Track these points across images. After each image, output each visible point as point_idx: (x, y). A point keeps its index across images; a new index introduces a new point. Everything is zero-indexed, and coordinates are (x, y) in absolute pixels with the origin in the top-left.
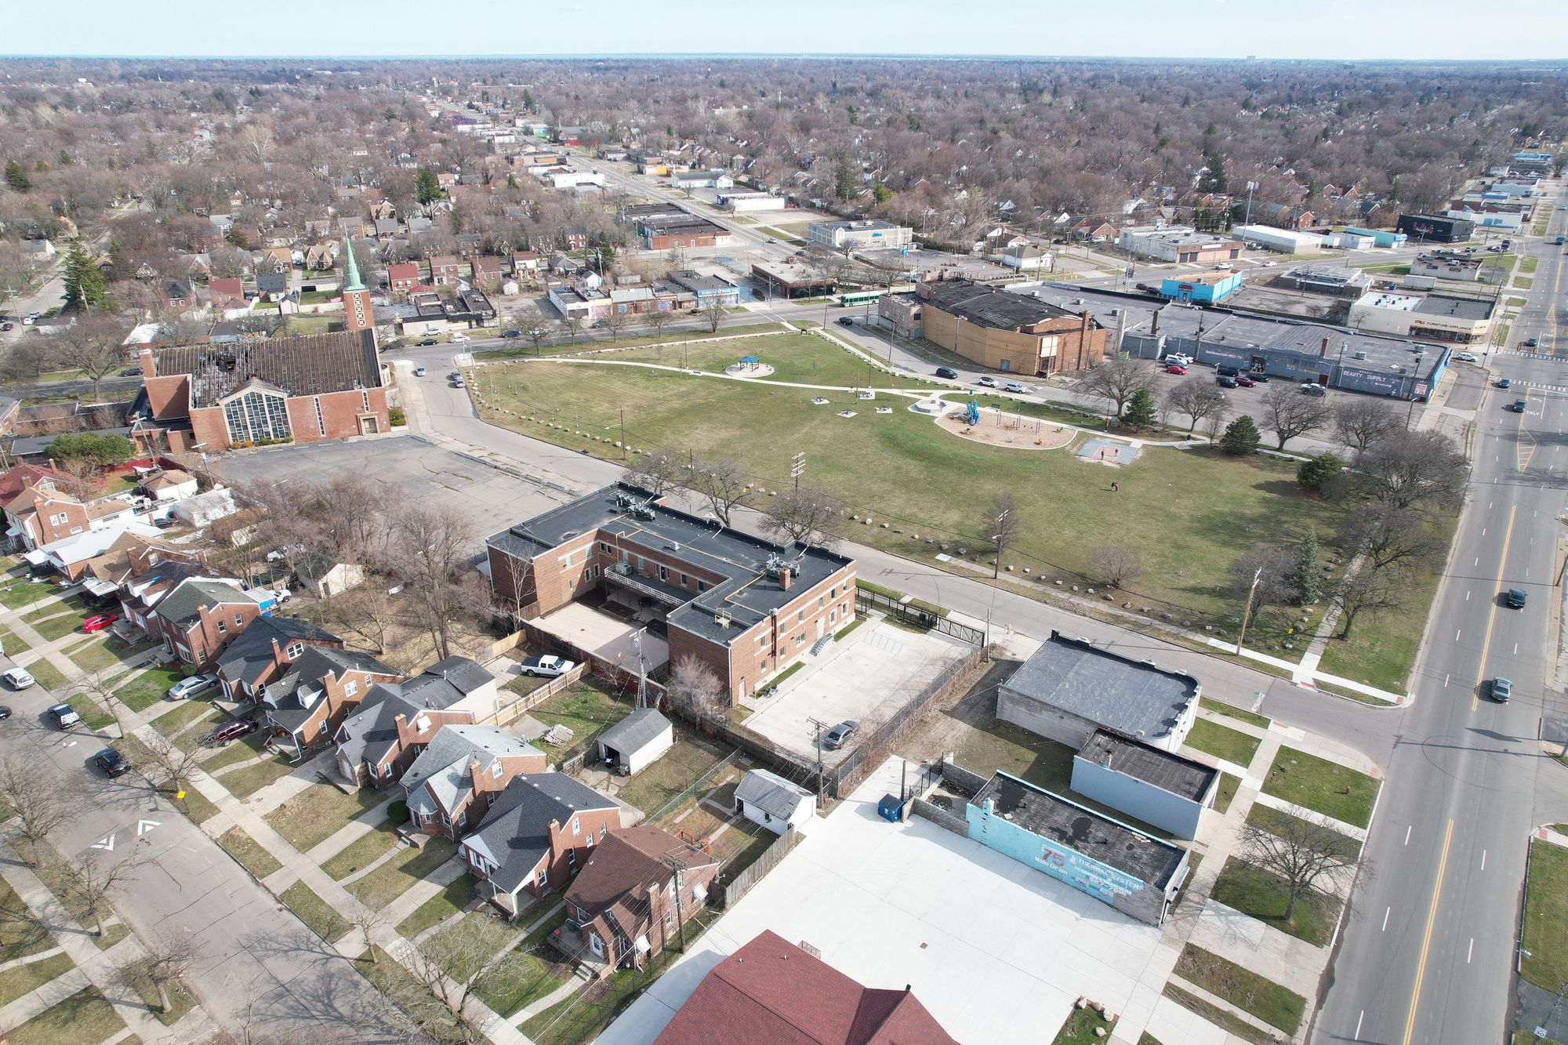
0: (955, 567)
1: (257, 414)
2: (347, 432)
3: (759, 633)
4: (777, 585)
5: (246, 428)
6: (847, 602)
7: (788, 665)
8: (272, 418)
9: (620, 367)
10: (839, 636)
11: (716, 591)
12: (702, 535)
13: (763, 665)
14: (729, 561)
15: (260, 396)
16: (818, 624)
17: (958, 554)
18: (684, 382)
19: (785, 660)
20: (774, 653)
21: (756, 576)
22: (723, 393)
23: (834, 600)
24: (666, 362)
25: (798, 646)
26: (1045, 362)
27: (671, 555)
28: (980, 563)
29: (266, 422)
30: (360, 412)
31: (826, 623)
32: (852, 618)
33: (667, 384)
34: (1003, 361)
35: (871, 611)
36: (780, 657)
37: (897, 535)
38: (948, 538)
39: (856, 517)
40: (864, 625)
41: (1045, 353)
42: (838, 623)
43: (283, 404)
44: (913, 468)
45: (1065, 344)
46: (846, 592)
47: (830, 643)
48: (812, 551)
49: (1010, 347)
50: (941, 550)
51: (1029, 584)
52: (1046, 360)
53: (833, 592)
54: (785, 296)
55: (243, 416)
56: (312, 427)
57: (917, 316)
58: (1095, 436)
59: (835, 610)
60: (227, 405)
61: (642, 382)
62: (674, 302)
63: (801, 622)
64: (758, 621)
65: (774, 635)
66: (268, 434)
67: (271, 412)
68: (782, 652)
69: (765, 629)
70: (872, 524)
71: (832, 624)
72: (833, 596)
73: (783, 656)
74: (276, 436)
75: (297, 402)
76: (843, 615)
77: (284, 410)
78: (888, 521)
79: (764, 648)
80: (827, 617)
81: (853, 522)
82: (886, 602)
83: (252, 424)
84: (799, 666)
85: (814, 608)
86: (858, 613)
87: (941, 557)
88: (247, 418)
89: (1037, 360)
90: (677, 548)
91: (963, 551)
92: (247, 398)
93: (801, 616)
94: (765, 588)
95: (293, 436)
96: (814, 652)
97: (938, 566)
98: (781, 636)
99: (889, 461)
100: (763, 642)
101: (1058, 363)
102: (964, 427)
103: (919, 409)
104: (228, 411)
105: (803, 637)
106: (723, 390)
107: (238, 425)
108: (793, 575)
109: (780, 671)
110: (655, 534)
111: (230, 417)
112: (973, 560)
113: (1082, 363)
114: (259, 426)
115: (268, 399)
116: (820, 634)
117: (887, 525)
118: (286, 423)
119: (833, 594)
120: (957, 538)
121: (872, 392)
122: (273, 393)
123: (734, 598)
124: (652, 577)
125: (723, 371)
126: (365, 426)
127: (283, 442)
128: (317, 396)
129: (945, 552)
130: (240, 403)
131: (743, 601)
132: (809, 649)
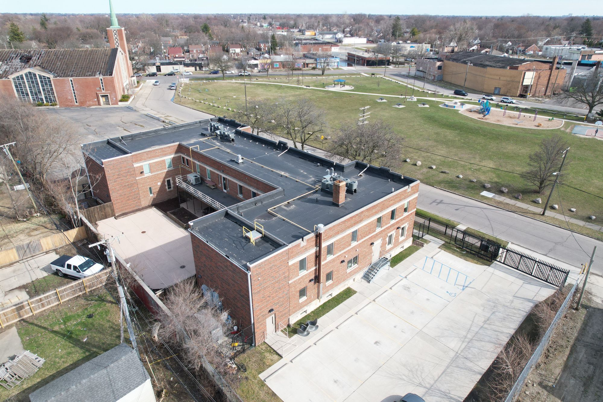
0: (500, 203)
1: (34, 87)
2: (91, 103)
3: (298, 254)
4: (330, 199)
5: (27, 95)
6: (406, 225)
7: (336, 292)
8: (44, 90)
9: (265, 85)
10: (396, 261)
11: (261, 201)
12: (268, 153)
13: (302, 293)
14: (287, 175)
15: (35, 75)
16: (373, 247)
17: (501, 192)
18: (299, 90)
19: (332, 287)
20: (317, 279)
21: (309, 189)
22: (321, 95)
23: (393, 222)
24: (291, 83)
25: (349, 270)
26: (526, 88)
27: (234, 166)
28: (523, 200)
29: (40, 92)
30: (99, 91)
31: (383, 246)
32: (409, 243)
33: (288, 91)
34: (496, 88)
35: (427, 237)
36: (325, 283)
37: (443, 175)
38: (488, 179)
39: (408, 160)
40: (420, 252)
41: (527, 82)
42: (395, 246)
43: (50, 81)
44: (450, 134)
45: (539, 77)
46: (406, 214)
47: (386, 269)
48: (372, 171)
49: (502, 78)
50: (484, 188)
51: (581, 223)
52: (527, 87)
53: (393, 213)
54: (364, 65)
55: (25, 87)
56: (69, 98)
57: (440, 68)
58: (580, 124)
59: (393, 233)
60: (14, 79)
61: (274, 90)
62: (304, 64)
63: (354, 244)
64: (297, 238)
65: (318, 257)
66: (42, 99)
67: (43, 86)
68: (329, 276)
69: (306, 249)
70: (421, 166)
71: (388, 247)
72: (392, 217)
73: (330, 282)
74: (47, 101)
75: (58, 80)
76: (401, 239)
77: (51, 85)
78: (434, 165)
79: (303, 273)
80: (384, 240)
81: (406, 164)
82: (442, 229)
83: (31, 92)
84: (348, 293)
85: (370, 229)
86: (415, 238)
87: (485, 193)
88: (28, 89)
89: (520, 87)
90: (240, 161)
91: (505, 190)
92: (26, 75)
93: (354, 236)
94: (317, 201)
95: (58, 103)
96: (367, 277)
97: (485, 201)
98: (327, 260)
99: (431, 130)
100: (302, 264)
101: (533, 90)
102: (481, 116)
103: (447, 106)
104: (15, 83)
105: (355, 260)
106: (321, 94)
107: (23, 93)
108: (350, 190)
109: (325, 299)
110: (228, 151)
111: (16, 87)
112: (517, 198)
113: (548, 91)
114: (36, 94)
115: (40, 77)
116: (375, 258)
117: (434, 167)
118: (53, 94)
119: (393, 215)
120: (496, 180)
121: (415, 99)
122: (43, 74)
123: (280, 210)
124: (216, 188)
125: (324, 87)
126: (102, 100)
127: (51, 105)
128: (72, 78)
129: (489, 190)
130: (22, 78)
131: (289, 215)
132: (362, 273)
